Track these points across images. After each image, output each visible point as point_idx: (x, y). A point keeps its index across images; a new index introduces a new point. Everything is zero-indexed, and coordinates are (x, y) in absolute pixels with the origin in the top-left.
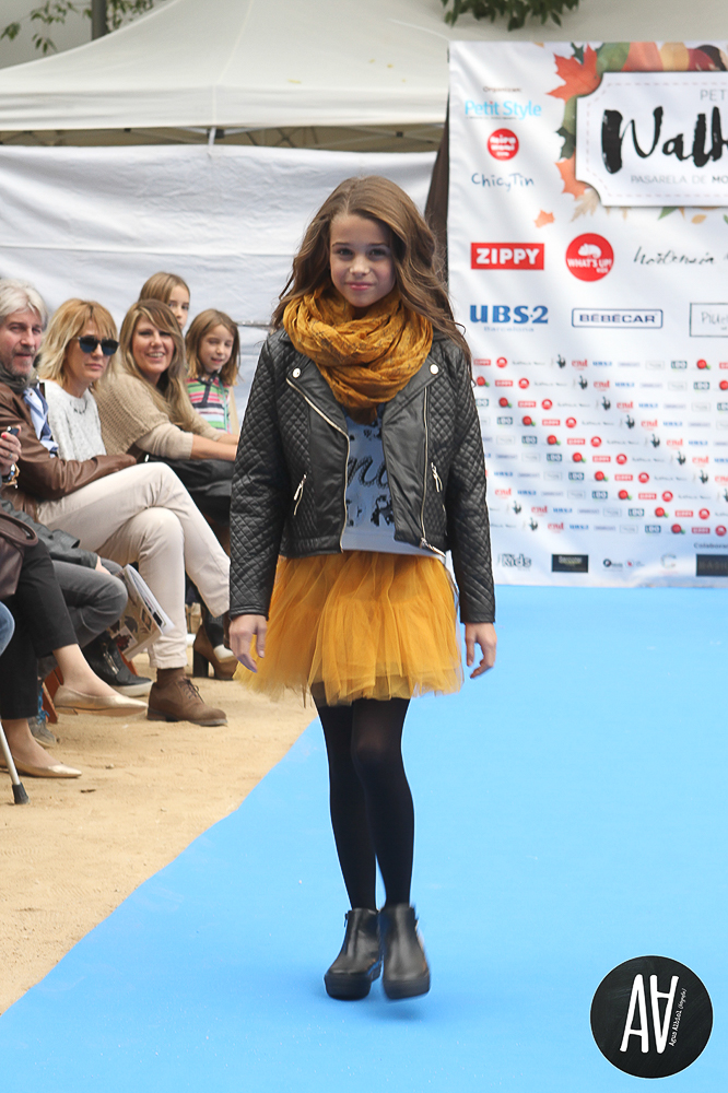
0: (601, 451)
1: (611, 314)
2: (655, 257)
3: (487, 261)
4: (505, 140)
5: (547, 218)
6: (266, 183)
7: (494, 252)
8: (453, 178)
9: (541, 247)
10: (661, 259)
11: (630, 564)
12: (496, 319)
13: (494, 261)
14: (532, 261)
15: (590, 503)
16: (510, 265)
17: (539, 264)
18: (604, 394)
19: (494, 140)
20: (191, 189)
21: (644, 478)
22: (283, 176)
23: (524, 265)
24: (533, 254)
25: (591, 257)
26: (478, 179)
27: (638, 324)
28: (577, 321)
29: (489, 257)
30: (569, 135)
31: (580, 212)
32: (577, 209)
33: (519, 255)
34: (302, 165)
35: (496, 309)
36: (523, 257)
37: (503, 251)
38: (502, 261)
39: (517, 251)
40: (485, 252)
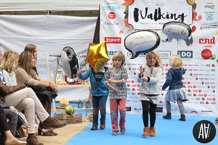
0: (134, 84)
3: (108, 41)
4: (112, 15)
5: (122, 32)
6: (61, 23)
7: (110, 39)
8: (101, 23)
9: (120, 38)
11: (140, 109)
12: (110, 54)
13: (110, 41)
14: (118, 42)
15: (132, 96)
16: (113, 42)
17: (120, 42)
18: (134, 71)
19: (110, 15)
20: (43, 24)
22: (64, 22)
23: (117, 42)
24: (118, 40)
26: (106, 23)
27: (142, 56)
28: (128, 55)
29: (109, 40)
30: (127, 13)
31: (129, 30)
32: (128, 30)
33: (115, 40)
34: (69, 19)
35: (110, 52)
36: (116, 40)
37: (112, 39)
38: (112, 41)
39: (115, 39)
40: (108, 39)
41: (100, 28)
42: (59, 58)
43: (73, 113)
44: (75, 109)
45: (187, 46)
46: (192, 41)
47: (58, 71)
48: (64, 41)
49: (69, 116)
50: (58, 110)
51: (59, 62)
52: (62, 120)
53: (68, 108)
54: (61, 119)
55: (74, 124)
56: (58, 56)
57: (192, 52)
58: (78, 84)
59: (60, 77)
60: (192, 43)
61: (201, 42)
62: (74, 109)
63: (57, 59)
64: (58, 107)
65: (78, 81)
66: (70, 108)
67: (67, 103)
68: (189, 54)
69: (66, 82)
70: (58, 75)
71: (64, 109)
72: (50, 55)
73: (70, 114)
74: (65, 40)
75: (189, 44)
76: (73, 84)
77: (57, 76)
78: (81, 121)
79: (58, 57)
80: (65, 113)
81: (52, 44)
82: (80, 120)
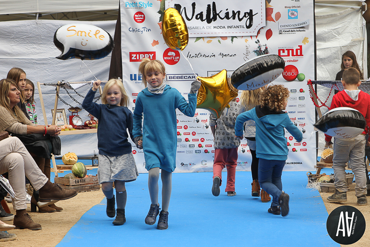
1: (180, 76)
2: (194, 55)
3: (135, 59)
4: (140, 16)
5: (156, 43)
7: (138, 55)
8: (122, 30)
9: (154, 53)
10: (196, 56)
11: (190, 164)
12: (139, 80)
13: (138, 58)
14: (151, 58)
17: (154, 59)
19: (136, 16)
20: (30, 35)
21: (194, 134)
24: (151, 56)
25: (172, 56)
26: (131, 30)
27: (190, 79)
28: (168, 79)
29: (136, 57)
30: (162, 13)
35: (139, 75)
36: (148, 57)
37: (141, 55)
38: (141, 59)
39: (146, 55)
40: (135, 55)
41: (122, 38)
42: (59, 89)
43: (85, 174)
44: (87, 168)
46: (267, 53)
47: (58, 108)
49: (79, 179)
50: (61, 170)
51: (59, 95)
52: (68, 186)
53: (77, 167)
54: (66, 184)
55: (87, 192)
56: (57, 85)
58: (91, 128)
59: (62, 118)
61: (282, 54)
62: (85, 168)
63: (56, 89)
64: (60, 166)
65: (91, 124)
66: (80, 167)
67: (74, 160)
69: (71, 126)
70: (58, 115)
71: (70, 168)
72: (44, 84)
73: (80, 177)
76: (83, 129)
77: (56, 117)
78: (98, 186)
79: (58, 87)
80: (73, 175)
81: (45, 65)
82: (96, 185)
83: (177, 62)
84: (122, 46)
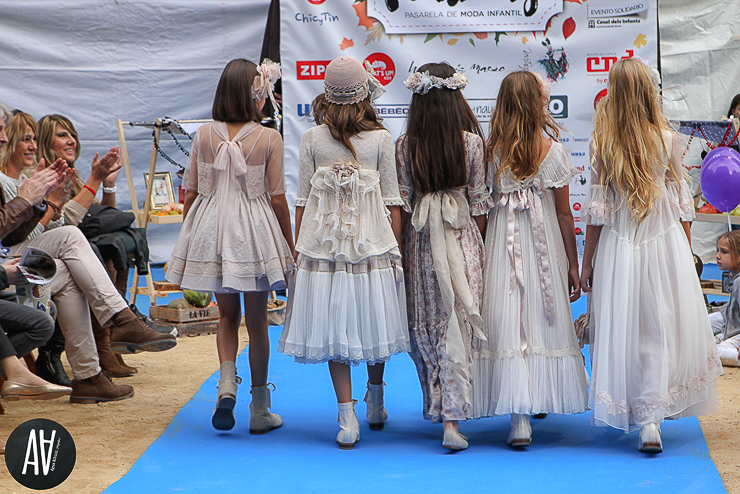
1: (395, 108)
3: (308, 74)
5: (348, 43)
6: (157, 20)
7: (313, 67)
8: (283, 17)
13: (313, 74)
16: (324, 76)
20: (104, 26)
22: (168, 15)
25: (380, 69)
26: (300, 17)
29: (309, 71)
31: (370, 39)
32: (368, 37)
34: (182, 7)
37: (318, 67)
38: (319, 74)
40: (307, 67)
41: (282, 34)
42: (159, 133)
43: (209, 300)
45: (551, 79)
46: (565, 65)
47: (156, 171)
48: (170, 77)
49: (198, 310)
50: (162, 292)
51: (161, 143)
54: (172, 319)
55: (210, 334)
56: (156, 125)
57: (564, 99)
60: (565, 71)
61: (594, 66)
63: (154, 134)
64: (160, 283)
68: (556, 106)
70: (157, 183)
72: (131, 124)
73: (199, 306)
74: (173, 73)
75: (557, 75)
77: (154, 187)
79: (156, 129)
80: (185, 303)
81: (132, 85)
83: (390, 81)
84: (282, 49)
